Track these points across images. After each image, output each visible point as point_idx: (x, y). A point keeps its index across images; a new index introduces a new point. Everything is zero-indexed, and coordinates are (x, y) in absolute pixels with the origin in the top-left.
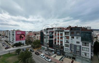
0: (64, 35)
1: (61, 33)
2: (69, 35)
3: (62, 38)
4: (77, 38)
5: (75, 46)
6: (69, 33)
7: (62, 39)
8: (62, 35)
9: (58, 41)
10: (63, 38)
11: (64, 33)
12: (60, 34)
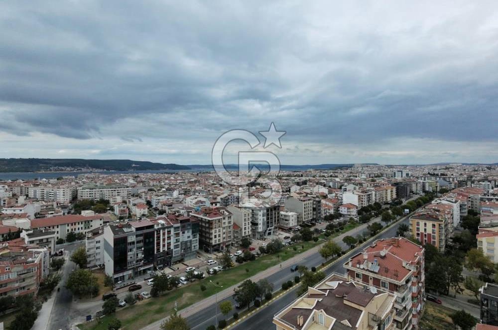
0: (172, 232)
1: (168, 230)
2: (180, 230)
3: (170, 237)
4: (188, 232)
5: (187, 242)
6: (180, 228)
7: (170, 239)
8: (170, 233)
9: (163, 245)
10: (172, 237)
11: (172, 230)
12: (166, 233)
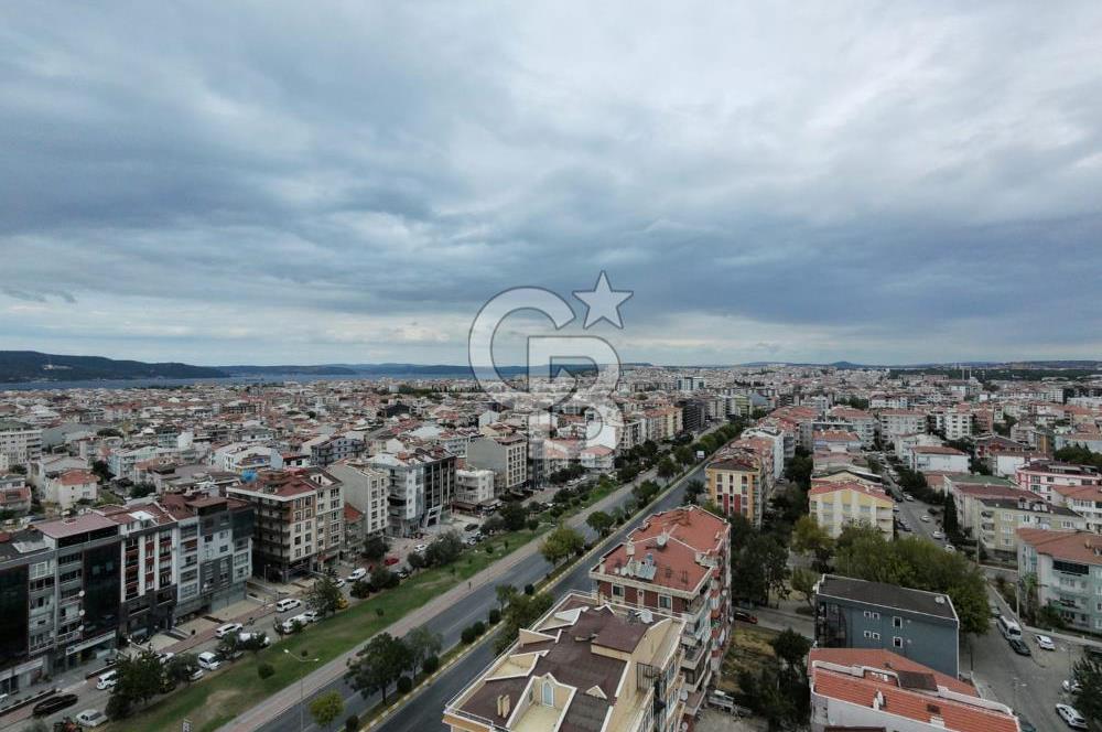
0: (176, 541)
1: (163, 535)
2: (198, 532)
3: (168, 553)
4: (222, 537)
5: (217, 562)
6: (199, 528)
7: (170, 558)
8: (170, 543)
9: (147, 576)
10: (174, 554)
11: (175, 535)
12: (157, 544)
